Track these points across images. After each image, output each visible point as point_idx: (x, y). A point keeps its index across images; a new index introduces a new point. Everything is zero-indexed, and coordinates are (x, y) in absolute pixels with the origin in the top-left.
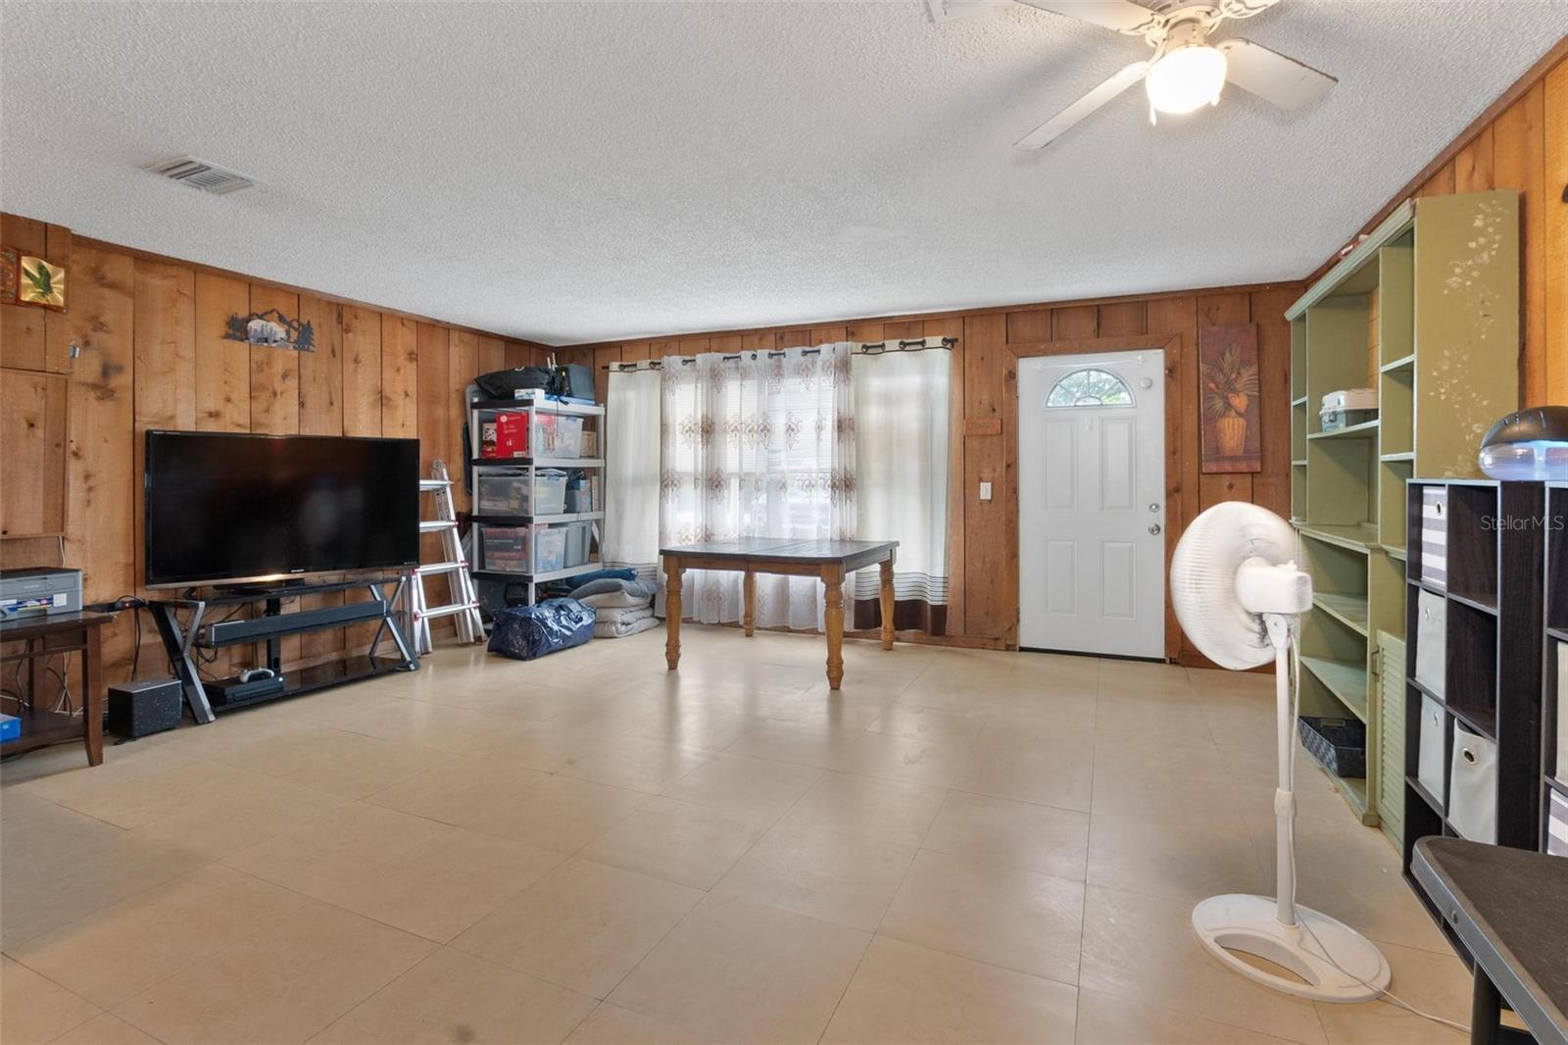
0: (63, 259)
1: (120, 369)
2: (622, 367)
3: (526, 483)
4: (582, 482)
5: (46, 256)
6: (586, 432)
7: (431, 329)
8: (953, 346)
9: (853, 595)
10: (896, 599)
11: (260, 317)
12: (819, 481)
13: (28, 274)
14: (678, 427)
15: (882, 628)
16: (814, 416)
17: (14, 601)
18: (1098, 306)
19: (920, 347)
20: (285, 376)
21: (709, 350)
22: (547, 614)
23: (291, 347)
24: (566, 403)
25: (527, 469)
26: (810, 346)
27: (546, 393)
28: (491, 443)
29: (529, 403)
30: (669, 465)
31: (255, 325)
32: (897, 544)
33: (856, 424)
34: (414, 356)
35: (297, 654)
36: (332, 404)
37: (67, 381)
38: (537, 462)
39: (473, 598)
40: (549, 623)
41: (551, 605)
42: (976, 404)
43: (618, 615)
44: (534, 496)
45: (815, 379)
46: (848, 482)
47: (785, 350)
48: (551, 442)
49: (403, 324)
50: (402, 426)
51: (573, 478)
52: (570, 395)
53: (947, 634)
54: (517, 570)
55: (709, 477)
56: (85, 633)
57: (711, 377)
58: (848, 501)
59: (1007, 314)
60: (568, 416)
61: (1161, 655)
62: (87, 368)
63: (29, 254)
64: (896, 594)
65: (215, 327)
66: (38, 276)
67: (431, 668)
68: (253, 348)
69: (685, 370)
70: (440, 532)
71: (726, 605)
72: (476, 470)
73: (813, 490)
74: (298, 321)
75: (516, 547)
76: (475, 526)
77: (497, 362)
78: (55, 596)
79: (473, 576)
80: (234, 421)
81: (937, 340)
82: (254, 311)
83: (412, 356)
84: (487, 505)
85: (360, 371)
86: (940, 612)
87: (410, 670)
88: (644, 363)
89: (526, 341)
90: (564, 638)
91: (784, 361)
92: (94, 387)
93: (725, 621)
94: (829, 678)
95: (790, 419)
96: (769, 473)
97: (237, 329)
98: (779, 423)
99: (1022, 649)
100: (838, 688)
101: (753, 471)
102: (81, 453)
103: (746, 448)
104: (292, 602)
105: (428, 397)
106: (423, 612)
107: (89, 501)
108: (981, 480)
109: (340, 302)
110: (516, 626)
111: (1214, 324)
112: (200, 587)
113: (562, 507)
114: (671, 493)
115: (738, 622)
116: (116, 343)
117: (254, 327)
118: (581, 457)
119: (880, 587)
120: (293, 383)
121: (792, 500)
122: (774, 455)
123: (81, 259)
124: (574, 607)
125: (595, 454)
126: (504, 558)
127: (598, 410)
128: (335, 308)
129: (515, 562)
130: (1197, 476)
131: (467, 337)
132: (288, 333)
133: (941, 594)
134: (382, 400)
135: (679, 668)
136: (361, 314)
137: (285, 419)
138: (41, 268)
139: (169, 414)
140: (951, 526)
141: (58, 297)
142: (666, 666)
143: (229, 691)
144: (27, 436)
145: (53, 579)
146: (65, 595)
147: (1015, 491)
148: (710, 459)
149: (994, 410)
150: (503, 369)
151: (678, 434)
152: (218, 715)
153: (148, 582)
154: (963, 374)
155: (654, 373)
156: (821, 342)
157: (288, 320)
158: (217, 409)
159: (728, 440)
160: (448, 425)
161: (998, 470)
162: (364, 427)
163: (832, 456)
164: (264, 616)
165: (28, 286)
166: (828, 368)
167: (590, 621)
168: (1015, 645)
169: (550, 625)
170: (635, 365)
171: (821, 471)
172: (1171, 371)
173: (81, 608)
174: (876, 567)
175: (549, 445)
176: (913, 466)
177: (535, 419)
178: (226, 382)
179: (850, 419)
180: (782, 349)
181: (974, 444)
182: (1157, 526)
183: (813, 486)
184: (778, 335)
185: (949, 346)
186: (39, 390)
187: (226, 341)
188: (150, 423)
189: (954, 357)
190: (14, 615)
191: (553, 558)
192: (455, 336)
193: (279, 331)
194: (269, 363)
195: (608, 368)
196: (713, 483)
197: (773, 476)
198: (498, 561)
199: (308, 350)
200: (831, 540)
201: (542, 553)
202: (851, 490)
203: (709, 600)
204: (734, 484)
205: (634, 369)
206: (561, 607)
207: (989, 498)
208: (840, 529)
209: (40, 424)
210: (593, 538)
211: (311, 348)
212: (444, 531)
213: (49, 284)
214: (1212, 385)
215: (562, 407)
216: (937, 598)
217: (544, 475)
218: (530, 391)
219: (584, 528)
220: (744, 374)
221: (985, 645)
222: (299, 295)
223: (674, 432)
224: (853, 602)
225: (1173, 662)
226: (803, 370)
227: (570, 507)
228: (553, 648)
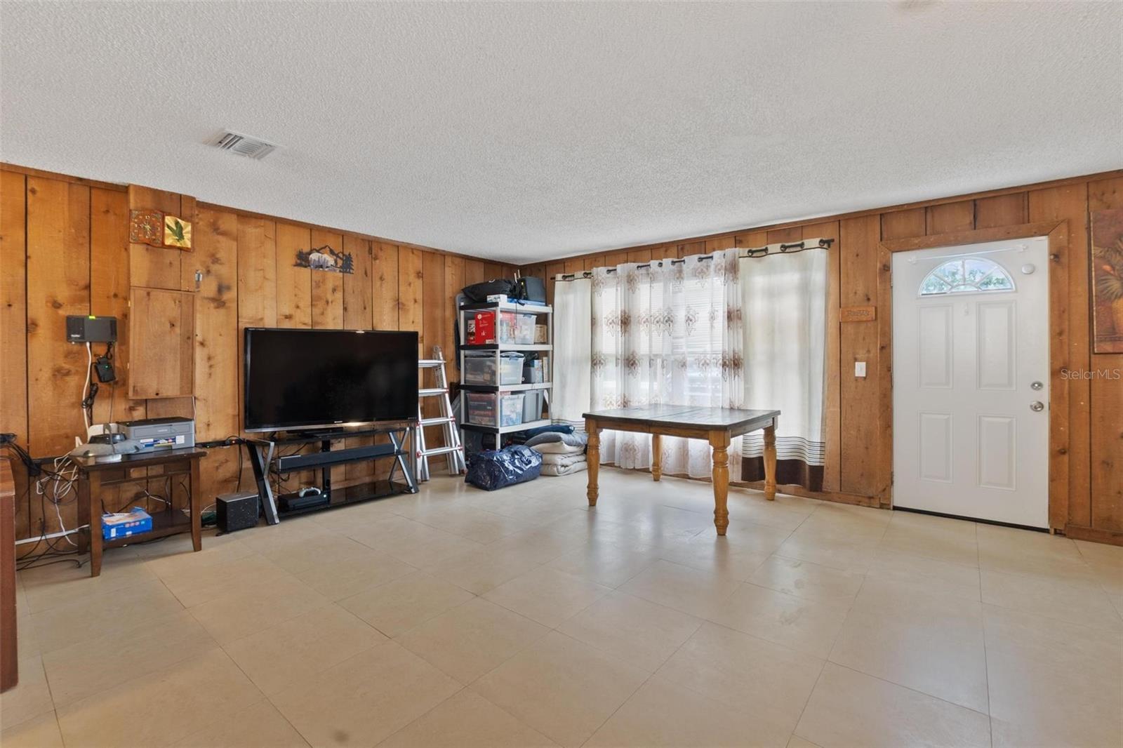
0: (191, 217)
1: (229, 288)
2: (565, 277)
3: (494, 362)
4: (536, 361)
5: (181, 216)
6: (539, 326)
7: (433, 256)
8: (829, 246)
9: (740, 453)
10: (778, 458)
11: (318, 251)
12: (712, 361)
13: (169, 227)
14: (604, 320)
15: (765, 482)
16: (708, 309)
17: (152, 440)
18: (975, 200)
19: (799, 249)
20: (334, 290)
21: (627, 262)
22: (505, 457)
23: (338, 271)
24: (523, 305)
25: (495, 352)
26: (705, 253)
27: (508, 298)
28: (472, 334)
29: (496, 304)
30: (598, 348)
31: (314, 257)
32: (779, 413)
33: (742, 315)
34: (420, 275)
35: (343, 477)
36: (365, 308)
37: (193, 296)
38: (502, 347)
39: (459, 443)
40: (506, 464)
41: (509, 451)
42: (851, 295)
43: (559, 460)
44: (499, 371)
45: (709, 280)
46: (736, 361)
47: (685, 258)
48: (512, 333)
49: (413, 253)
50: (412, 322)
51: (529, 358)
52: (526, 298)
53: (824, 490)
54: (488, 424)
55: (627, 357)
56: (190, 463)
57: (628, 282)
58: (736, 377)
59: (881, 215)
60: (525, 314)
61: (1045, 525)
62: (209, 288)
63: (169, 214)
64: (778, 454)
65: (289, 258)
66: (175, 228)
67: (428, 491)
68: (314, 272)
69: (609, 278)
70: (437, 396)
71: (639, 455)
72: (462, 352)
73: (707, 367)
74: (343, 253)
75: (488, 408)
76: (462, 392)
77: (478, 277)
78: (177, 437)
79: (460, 427)
80: (302, 321)
81: (815, 242)
82: (314, 247)
83: (419, 275)
84: (470, 377)
85: (384, 286)
86: (817, 472)
87: (411, 493)
88: (579, 274)
89: (499, 262)
90: (518, 475)
91: (684, 266)
92: (213, 300)
93: (638, 468)
94: (716, 526)
95: (688, 312)
96: (673, 353)
97: (302, 260)
98: (681, 315)
99: (895, 508)
100: (724, 535)
101: (661, 353)
102: (205, 343)
103: (655, 334)
104: (339, 442)
105: (430, 302)
106: (423, 452)
107: (210, 374)
108: (856, 360)
109: (370, 239)
110: (483, 465)
111: (1109, 207)
112: (278, 431)
113: (521, 379)
114: (599, 370)
115: (649, 468)
116: (225, 271)
117: (313, 258)
118: (535, 343)
119: (764, 448)
120: (339, 295)
121: (689, 375)
122: (677, 340)
123: (204, 219)
124: (527, 453)
125: (546, 341)
126: (481, 415)
127: (548, 309)
128: (367, 243)
129: (488, 418)
130: (1087, 356)
131: (457, 261)
132: (336, 262)
133: (819, 456)
134: (399, 305)
135: (597, 504)
136: (384, 246)
137: (334, 319)
138: (177, 223)
139: (260, 317)
140: (828, 399)
141: (187, 243)
142: (586, 502)
143: (291, 502)
144: (170, 332)
145: (176, 426)
146: (183, 436)
147: (889, 369)
148: (627, 344)
149: (869, 299)
150: (482, 282)
151: (604, 325)
152: (281, 519)
153: (246, 427)
154: (838, 269)
155: (587, 282)
156: (714, 250)
157: (336, 253)
158: (291, 313)
159: (641, 329)
160: (444, 321)
161: (873, 351)
162: (387, 323)
163: (723, 341)
164: (320, 451)
165: (169, 235)
166: (719, 270)
167: (537, 463)
168: (889, 505)
169: (507, 465)
170: (573, 276)
171: (713, 352)
172: (1056, 257)
173: (194, 445)
174: (761, 432)
175: (511, 335)
176: (792, 348)
177: (500, 316)
178: (296, 295)
179: (737, 311)
180: (682, 257)
181: (849, 329)
182: (1040, 403)
183: (708, 364)
184: (680, 247)
185: (826, 246)
186: (177, 302)
187: (296, 268)
188: (246, 323)
189: (831, 254)
190: (151, 449)
191: (514, 416)
192: (448, 260)
193: (330, 260)
194: (324, 281)
195: (554, 278)
196: (630, 362)
197: (677, 356)
198: (476, 417)
199: (350, 273)
200: (722, 408)
201: (506, 412)
202: (739, 368)
203: (627, 450)
204: (646, 363)
205: (572, 278)
206: (516, 453)
207: (864, 375)
208: (730, 399)
209: (178, 324)
210: (544, 401)
211: (351, 271)
212: (440, 395)
213: (182, 233)
214: (1107, 268)
215: (519, 307)
216: (814, 460)
217: (508, 357)
218: (496, 296)
219: (537, 395)
220: (653, 278)
221: (860, 502)
222: (343, 235)
223: (602, 325)
224: (741, 459)
225: (1057, 533)
226: (699, 273)
227: (527, 379)
228: (508, 483)
